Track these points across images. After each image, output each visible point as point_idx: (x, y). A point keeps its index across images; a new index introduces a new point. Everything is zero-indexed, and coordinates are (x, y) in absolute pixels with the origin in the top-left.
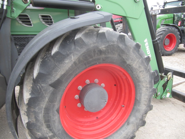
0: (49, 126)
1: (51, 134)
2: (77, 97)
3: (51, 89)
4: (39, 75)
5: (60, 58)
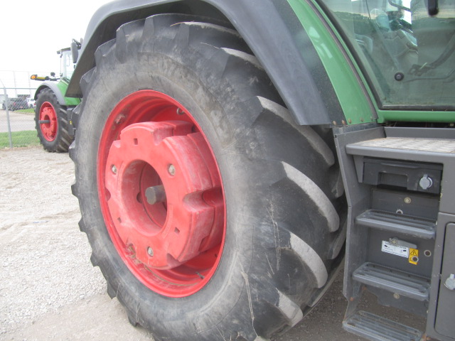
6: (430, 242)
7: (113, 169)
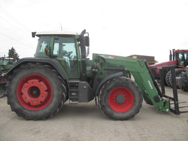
0: (105, 102)
1: (105, 105)
2: (115, 98)
3: (106, 92)
4: (104, 88)
5: (109, 84)
6: (78, 91)
7: (25, 88)
